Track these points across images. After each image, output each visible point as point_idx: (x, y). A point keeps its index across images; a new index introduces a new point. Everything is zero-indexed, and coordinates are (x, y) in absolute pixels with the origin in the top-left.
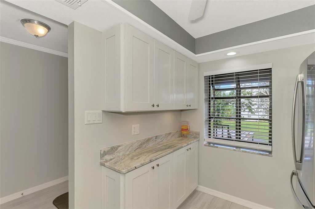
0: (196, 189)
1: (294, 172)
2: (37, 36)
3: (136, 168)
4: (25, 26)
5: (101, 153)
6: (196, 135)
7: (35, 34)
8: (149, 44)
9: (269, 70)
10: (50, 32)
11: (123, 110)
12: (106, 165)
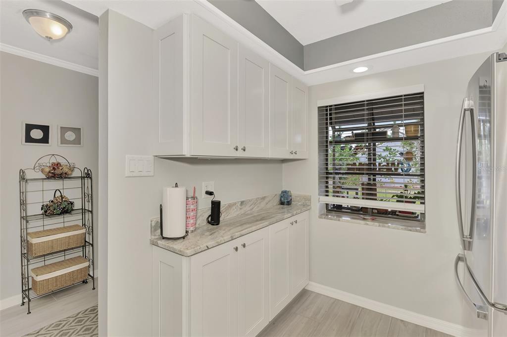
0: (306, 288)
1: (460, 256)
2: (50, 38)
3: (207, 247)
4: (30, 22)
5: (151, 224)
6: (306, 201)
7: (47, 35)
8: (228, 49)
9: (421, 96)
10: (71, 33)
11: (187, 153)
12: (160, 244)
